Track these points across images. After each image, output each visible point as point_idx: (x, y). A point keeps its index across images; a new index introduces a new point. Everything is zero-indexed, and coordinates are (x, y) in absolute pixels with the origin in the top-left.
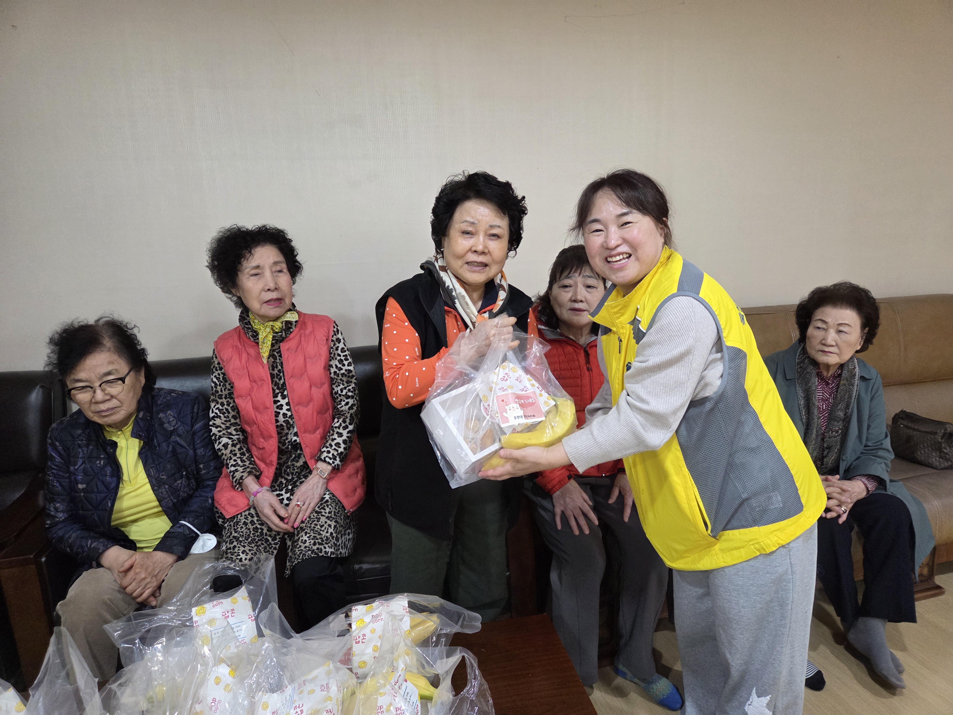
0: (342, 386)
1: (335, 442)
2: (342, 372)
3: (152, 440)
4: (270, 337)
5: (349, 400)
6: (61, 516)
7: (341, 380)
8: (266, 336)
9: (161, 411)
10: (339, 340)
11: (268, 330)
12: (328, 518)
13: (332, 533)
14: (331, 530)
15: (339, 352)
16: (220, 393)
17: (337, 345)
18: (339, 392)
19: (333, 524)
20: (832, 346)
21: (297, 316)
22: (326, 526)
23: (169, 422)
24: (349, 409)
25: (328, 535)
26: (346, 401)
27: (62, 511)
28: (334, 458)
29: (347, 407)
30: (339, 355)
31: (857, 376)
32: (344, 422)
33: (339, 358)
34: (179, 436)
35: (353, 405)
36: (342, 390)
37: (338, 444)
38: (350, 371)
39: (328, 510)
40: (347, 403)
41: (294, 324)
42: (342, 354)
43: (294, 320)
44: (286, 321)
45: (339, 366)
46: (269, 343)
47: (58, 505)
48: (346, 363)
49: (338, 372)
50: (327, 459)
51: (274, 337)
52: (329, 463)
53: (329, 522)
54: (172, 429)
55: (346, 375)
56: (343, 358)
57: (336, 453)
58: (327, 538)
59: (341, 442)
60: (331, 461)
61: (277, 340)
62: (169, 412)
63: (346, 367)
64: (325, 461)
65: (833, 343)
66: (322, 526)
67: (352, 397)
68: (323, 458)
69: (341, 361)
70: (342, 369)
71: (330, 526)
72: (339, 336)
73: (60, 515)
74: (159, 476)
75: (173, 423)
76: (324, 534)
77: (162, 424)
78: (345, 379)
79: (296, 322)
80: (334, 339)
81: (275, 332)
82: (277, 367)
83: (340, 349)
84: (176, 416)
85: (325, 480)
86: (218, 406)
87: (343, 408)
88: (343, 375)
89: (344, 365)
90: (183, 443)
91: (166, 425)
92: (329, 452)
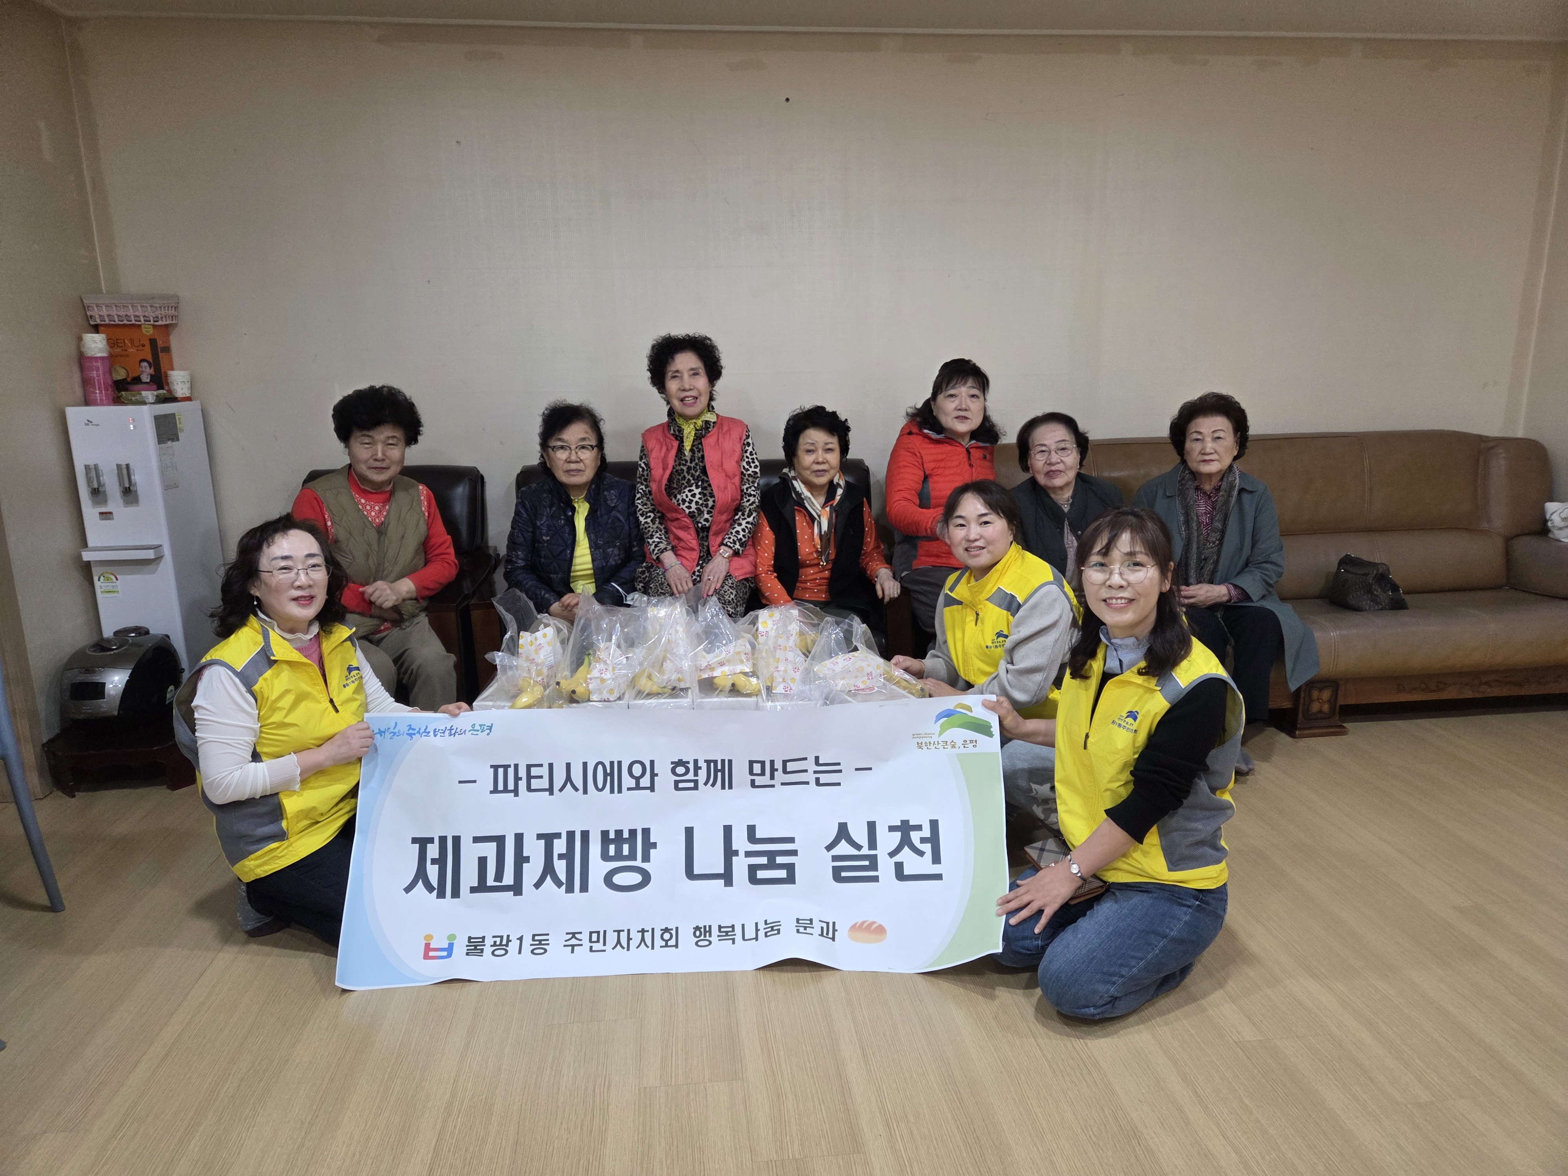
0: (748, 486)
1: (735, 530)
2: (749, 472)
3: (596, 511)
4: (693, 433)
5: (751, 498)
6: (521, 563)
7: (747, 479)
8: (690, 432)
9: (607, 490)
10: (748, 444)
11: (692, 426)
12: (730, 587)
13: (733, 599)
14: (732, 596)
15: (748, 454)
16: (646, 477)
17: (747, 448)
18: (745, 491)
19: (734, 592)
20: (1211, 454)
21: (715, 417)
22: (729, 592)
23: (612, 500)
24: (750, 505)
25: (730, 599)
26: (748, 498)
27: (521, 559)
28: (735, 543)
29: (748, 504)
30: (747, 457)
31: (1237, 487)
32: (743, 515)
33: (747, 460)
34: (619, 511)
35: (754, 502)
36: (747, 489)
37: (737, 532)
38: (756, 473)
39: (730, 582)
40: (748, 501)
41: (712, 425)
42: (750, 457)
43: (713, 421)
44: (706, 421)
45: (747, 467)
46: (692, 438)
47: (519, 553)
48: (753, 465)
49: (745, 472)
50: (729, 544)
51: (695, 434)
52: (730, 547)
53: (731, 590)
54: (613, 505)
55: (752, 476)
56: (751, 461)
57: (735, 539)
58: (729, 602)
59: (740, 530)
60: (732, 545)
61: (699, 438)
62: (612, 491)
63: (753, 469)
64: (726, 545)
65: (1212, 451)
66: (725, 592)
67: (754, 496)
68: (725, 542)
69: (748, 463)
70: (748, 470)
71: (732, 593)
72: (750, 440)
73: (520, 561)
74: (597, 541)
75: (615, 501)
76: (727, 597)
77: (606, 500)
78: (751, 479)
79: (714, 423)
80: (745, 442)
81: (696, 430)
82: (694, 460)
83: (749, 452)
84: (617, 495)
85: (727, 560)
86: (643, 487)
87: (744, 504)
88: (749, 475)
89: (751, 467)
90: (621, 518)
91: (609, 502)
92: (730, 538)
